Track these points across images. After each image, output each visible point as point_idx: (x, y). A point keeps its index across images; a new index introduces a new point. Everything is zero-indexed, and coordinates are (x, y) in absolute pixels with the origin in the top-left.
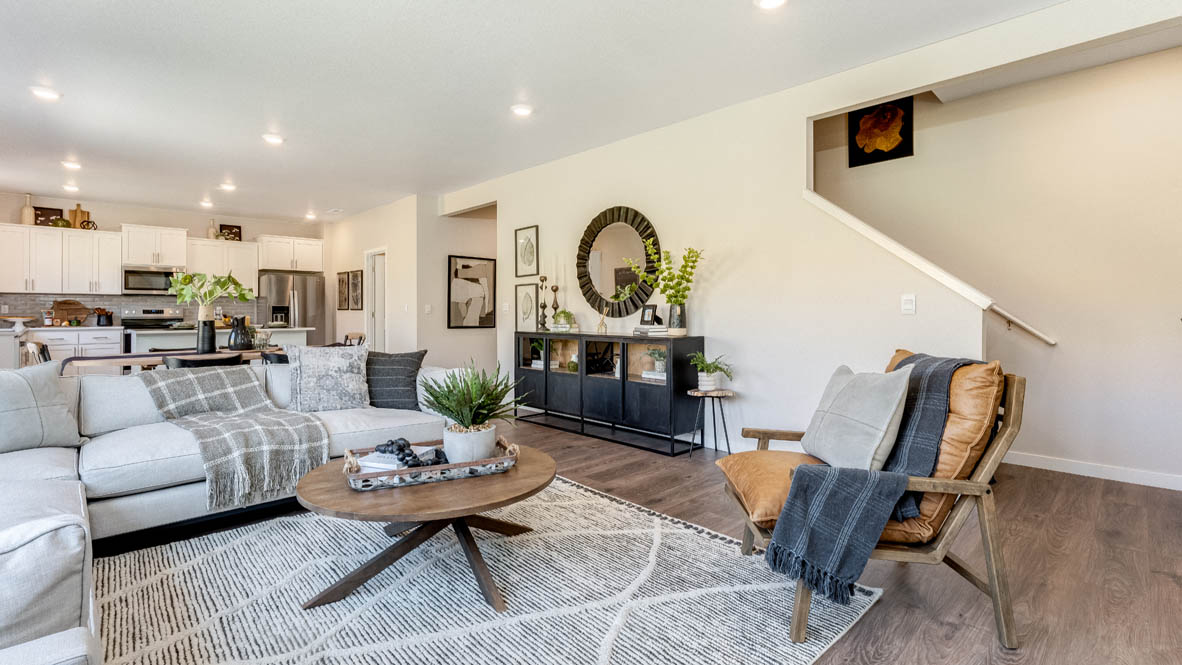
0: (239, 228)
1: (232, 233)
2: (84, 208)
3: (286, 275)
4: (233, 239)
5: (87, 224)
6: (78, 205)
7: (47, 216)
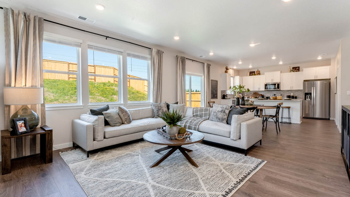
0: (299, 67)
1: (296, 69)
2: (259, 70)
3: (316, 82)
4: (296, 71)
5: (259, 74)
6: (258, 70)
7: (252, 73)
